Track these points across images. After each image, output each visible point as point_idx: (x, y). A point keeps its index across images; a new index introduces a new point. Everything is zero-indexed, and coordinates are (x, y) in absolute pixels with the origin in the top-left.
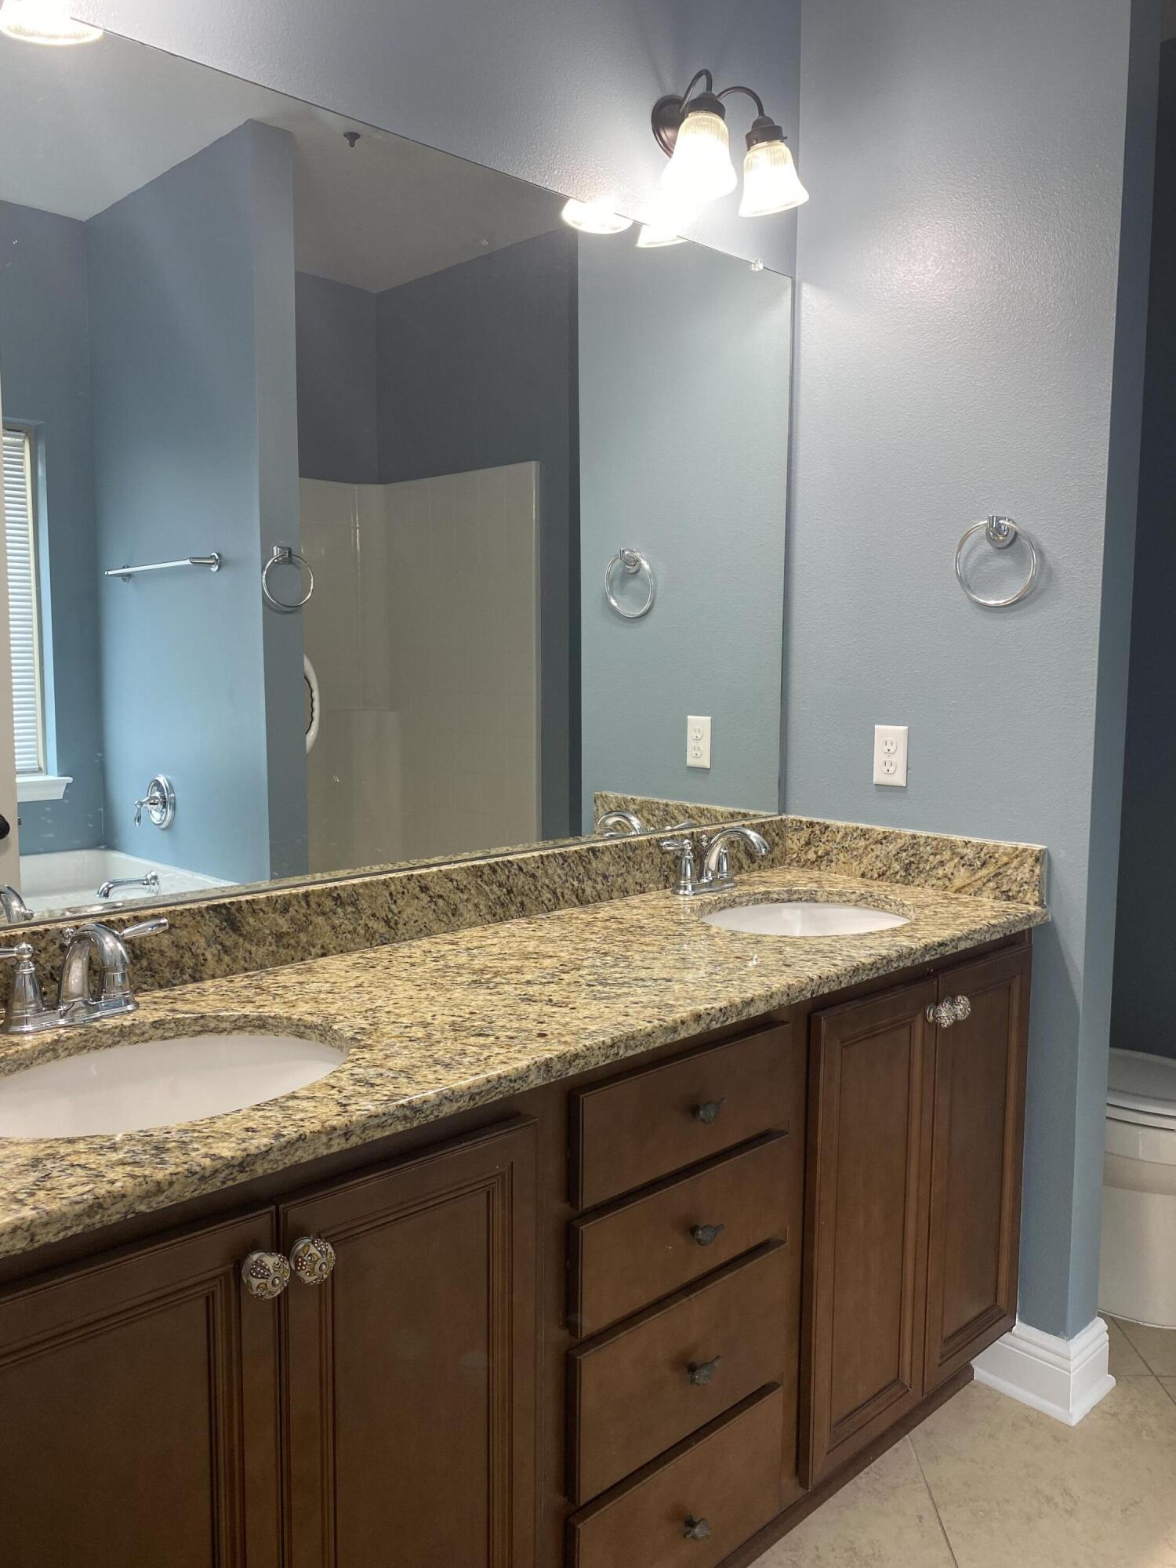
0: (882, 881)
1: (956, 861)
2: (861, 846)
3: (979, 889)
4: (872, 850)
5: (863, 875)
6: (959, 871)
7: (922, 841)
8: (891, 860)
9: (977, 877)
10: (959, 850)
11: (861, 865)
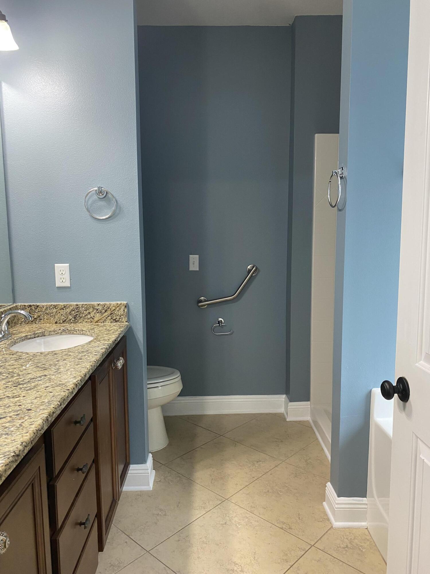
0: (64, 323)
1: (95, 311)
2: (54, 312)
3: (105, 320)
4: (59, 312)
5: (56, 323)
6: (96, 315)
7: (80, 306)
8: (68, 315)
9: (103, 316)
10: (96, 307)
11: (55, 319)
